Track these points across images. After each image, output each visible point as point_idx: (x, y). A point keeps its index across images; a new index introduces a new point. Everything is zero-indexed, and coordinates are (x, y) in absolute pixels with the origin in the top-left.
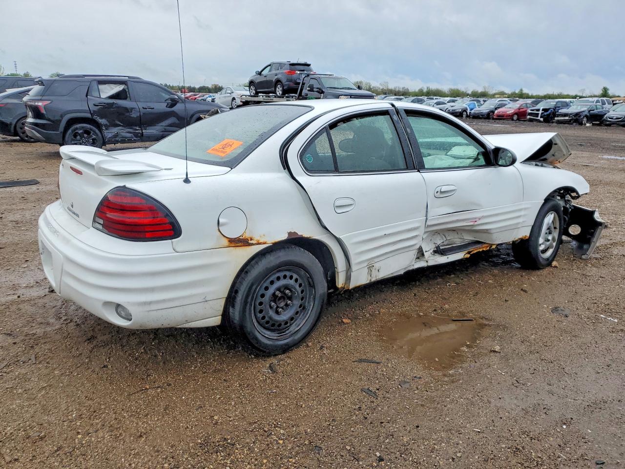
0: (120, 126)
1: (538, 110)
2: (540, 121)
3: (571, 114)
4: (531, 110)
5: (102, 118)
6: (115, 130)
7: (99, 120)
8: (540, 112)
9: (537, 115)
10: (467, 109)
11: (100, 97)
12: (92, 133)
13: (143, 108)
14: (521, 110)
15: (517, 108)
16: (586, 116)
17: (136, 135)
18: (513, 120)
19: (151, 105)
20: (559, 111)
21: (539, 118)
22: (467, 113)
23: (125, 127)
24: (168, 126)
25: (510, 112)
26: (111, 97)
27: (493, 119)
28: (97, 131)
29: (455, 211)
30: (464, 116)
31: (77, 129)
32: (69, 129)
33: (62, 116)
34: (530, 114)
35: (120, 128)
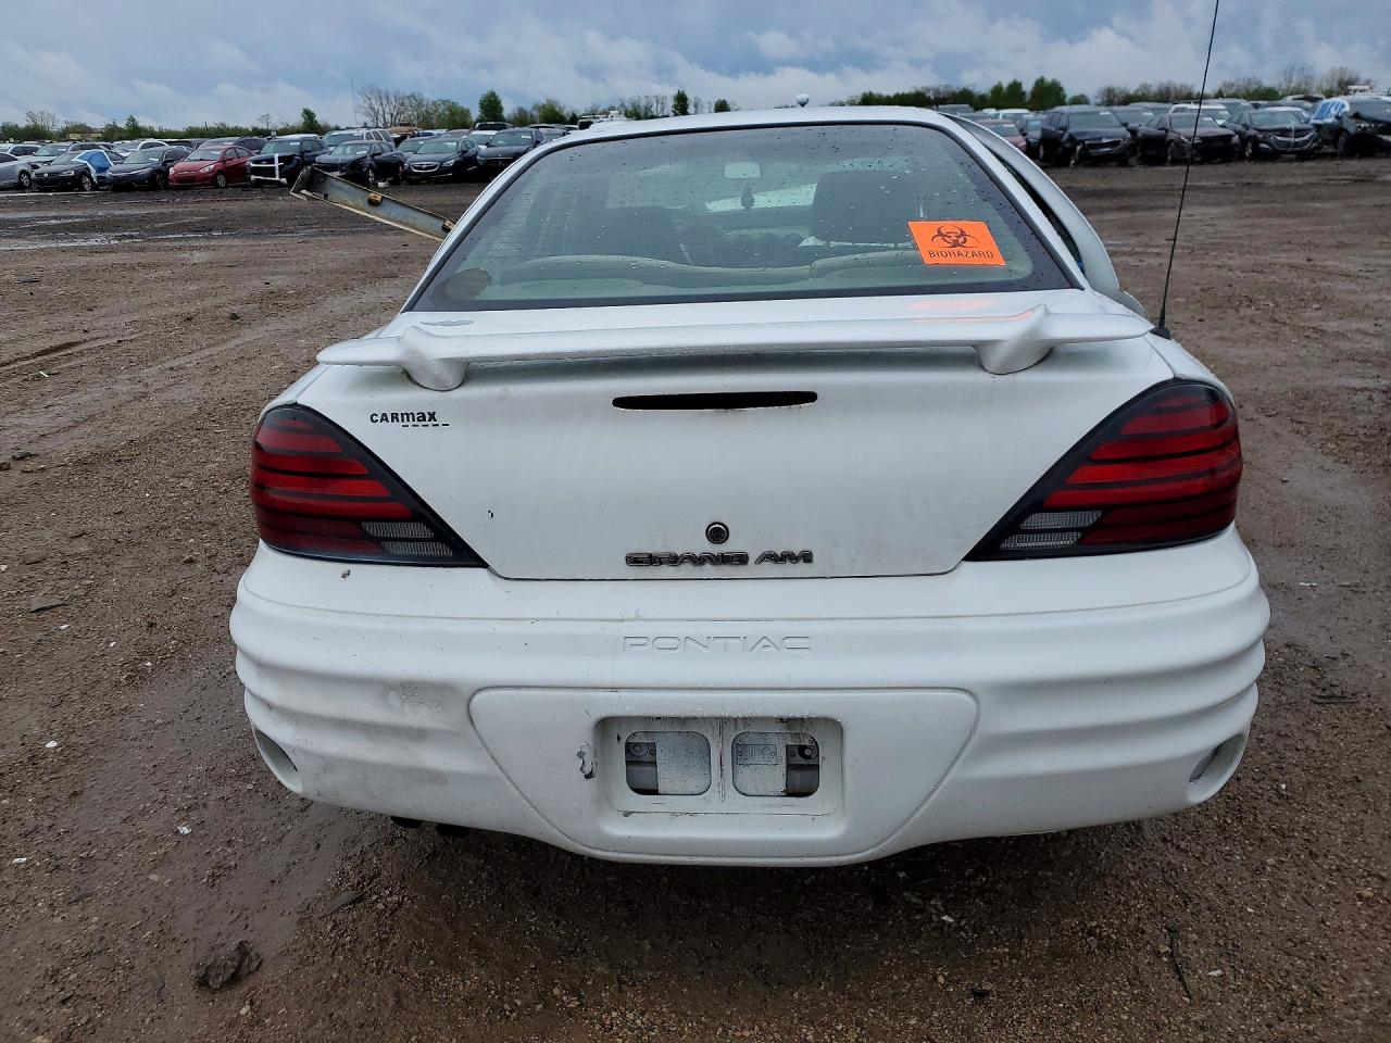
1: (271, 161)
2: (279, 184)
3: (342, 165)
4: (255, 162)
8: (277, 165)
9: (271, 172)
10: (88, 169)
14: (229, 163)
15: (218, 158)
16: (371, 166)
18: (217, 186)
20: (317, 159)
21: (277, 178)
22: (91, 179)
25: (207, 169)
27: (167, 188)
30: (86, 186)
34: (256, 171)
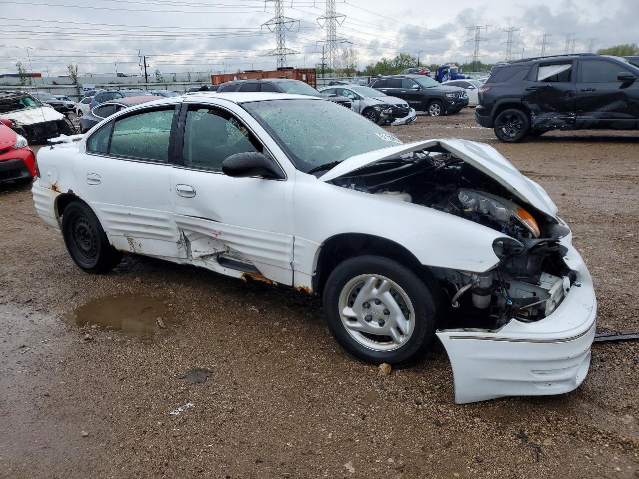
0: (551, 111)
5: (531, 103)
6: (544, 116)
7: (528, 105)
11: (536, 81)
12: (519, 118)
13: (582, 90)
17: (568, 121)
19: (593, 86)
23: (557, 112)
24: (608, 111)
26: (548, 80)
28: (524, 116)
29: (201, 216)
31: (505, 114)
32: (499, 114)
33: (495, 101)
35: (552, 113)
